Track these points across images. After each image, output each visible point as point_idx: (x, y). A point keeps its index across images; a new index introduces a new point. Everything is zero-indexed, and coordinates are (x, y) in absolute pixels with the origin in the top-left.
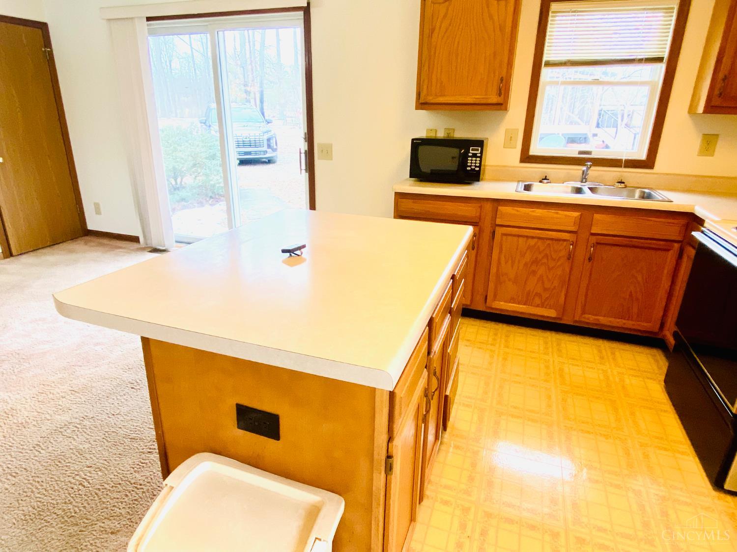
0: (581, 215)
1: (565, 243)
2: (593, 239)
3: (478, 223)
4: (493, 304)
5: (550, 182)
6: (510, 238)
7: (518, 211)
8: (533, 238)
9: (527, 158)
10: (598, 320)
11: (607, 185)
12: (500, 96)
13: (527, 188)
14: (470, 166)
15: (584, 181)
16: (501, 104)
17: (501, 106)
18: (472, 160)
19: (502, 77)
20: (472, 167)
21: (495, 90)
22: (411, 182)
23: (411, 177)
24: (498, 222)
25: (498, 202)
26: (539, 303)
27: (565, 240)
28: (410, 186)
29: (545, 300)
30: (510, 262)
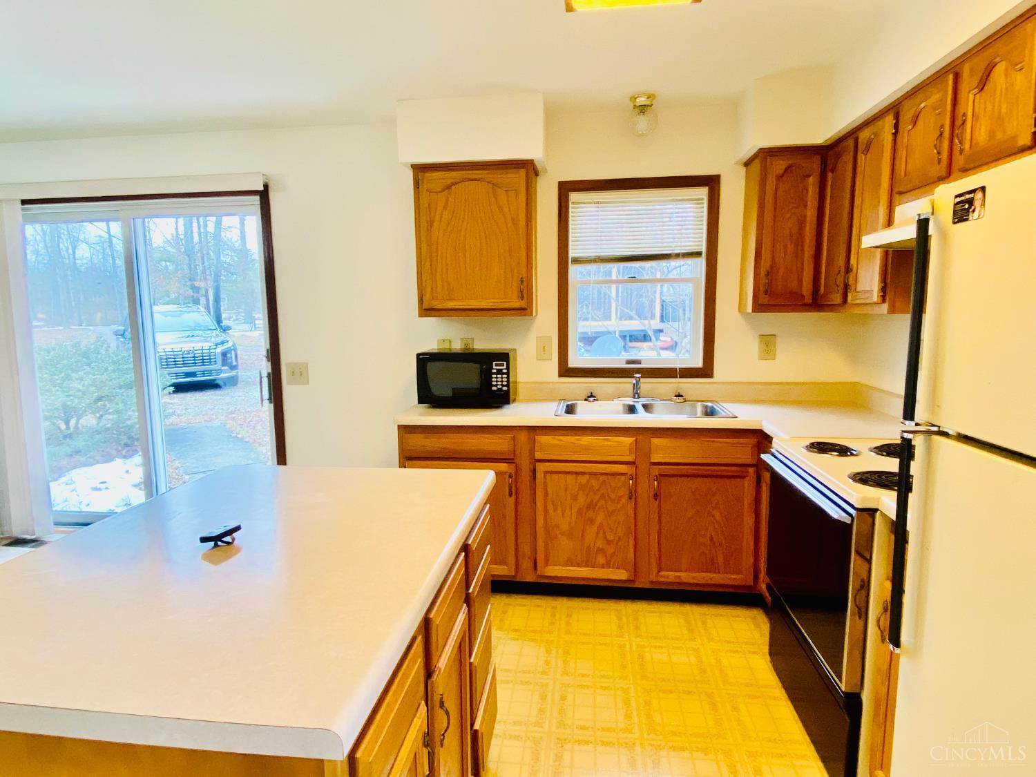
0: (636, 440)
1: (623, 478)
2: (656, 470)
3: (513, 459)
4: (546, 570)
5: (597, 400)
6: (555, 476)
7: (561, 440)
8: (583, 473)
9: (566, 371)
10: (679, 577)
11: (664, 400)
12: (522, 300)
13: (570, 410)
14: (496, 385)
15: (636, 397)
16: (524, 309)
17: (525, 310)
18: (497, 378)
19: (522, 278)
20: (498, 386)
21: (516, 293)
22: (421, 409)
23: (419, 402)
24: (538, 455)
25: (534, 430)
26: (604, 562)
27: (622, 474)
28: (420, 415)
29: (611, 557)
30: (560, 509)
